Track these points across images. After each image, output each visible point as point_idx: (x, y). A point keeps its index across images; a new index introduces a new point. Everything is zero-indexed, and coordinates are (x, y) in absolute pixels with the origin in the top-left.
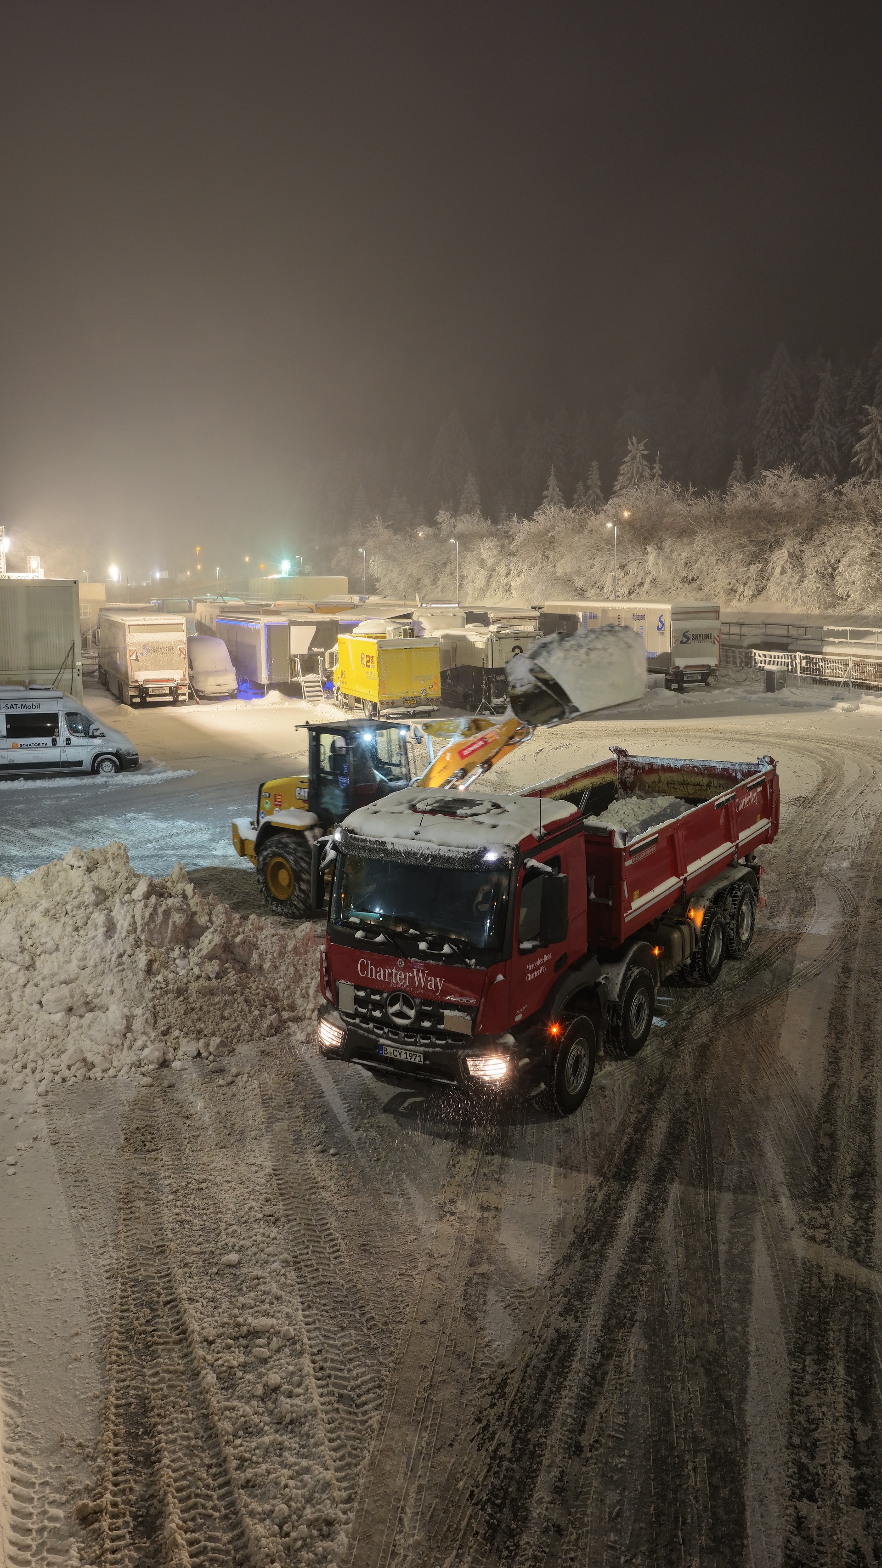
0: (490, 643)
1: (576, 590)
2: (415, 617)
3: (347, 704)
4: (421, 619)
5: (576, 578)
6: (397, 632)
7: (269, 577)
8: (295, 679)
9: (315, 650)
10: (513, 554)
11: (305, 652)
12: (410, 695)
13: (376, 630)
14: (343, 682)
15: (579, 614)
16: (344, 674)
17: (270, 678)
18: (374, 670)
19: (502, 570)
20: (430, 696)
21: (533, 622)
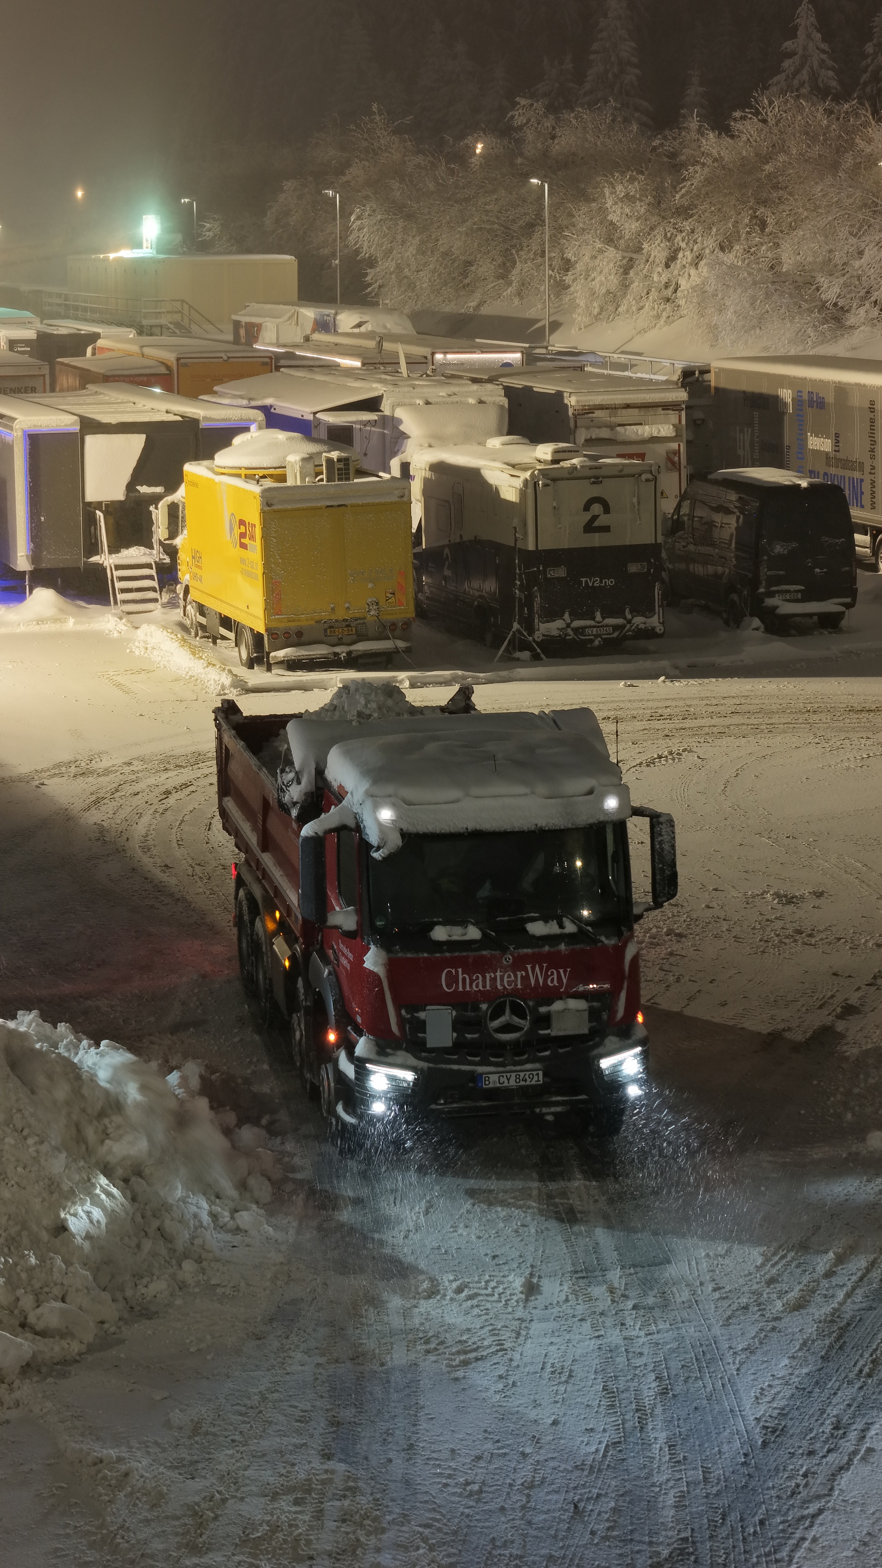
0: (530, 490)
1: (823, 306)
2: (386, 407)
3: (203, 627)
4: (399, 413)
5: (822, 279)
6: (310, 467)
7: (112, 256)
8: (95, 559)
9: (144, 489)
10: (684, 212)
11: (118, 494)
12: (341, 615)
13: (266, 460)
14: (194, 577)
15: (786, 395)
16: (196, 557)
17: (35, 557)
18: (255, 554)
19: (657, 250)
20: (385, 618)
21: (673, 417)
